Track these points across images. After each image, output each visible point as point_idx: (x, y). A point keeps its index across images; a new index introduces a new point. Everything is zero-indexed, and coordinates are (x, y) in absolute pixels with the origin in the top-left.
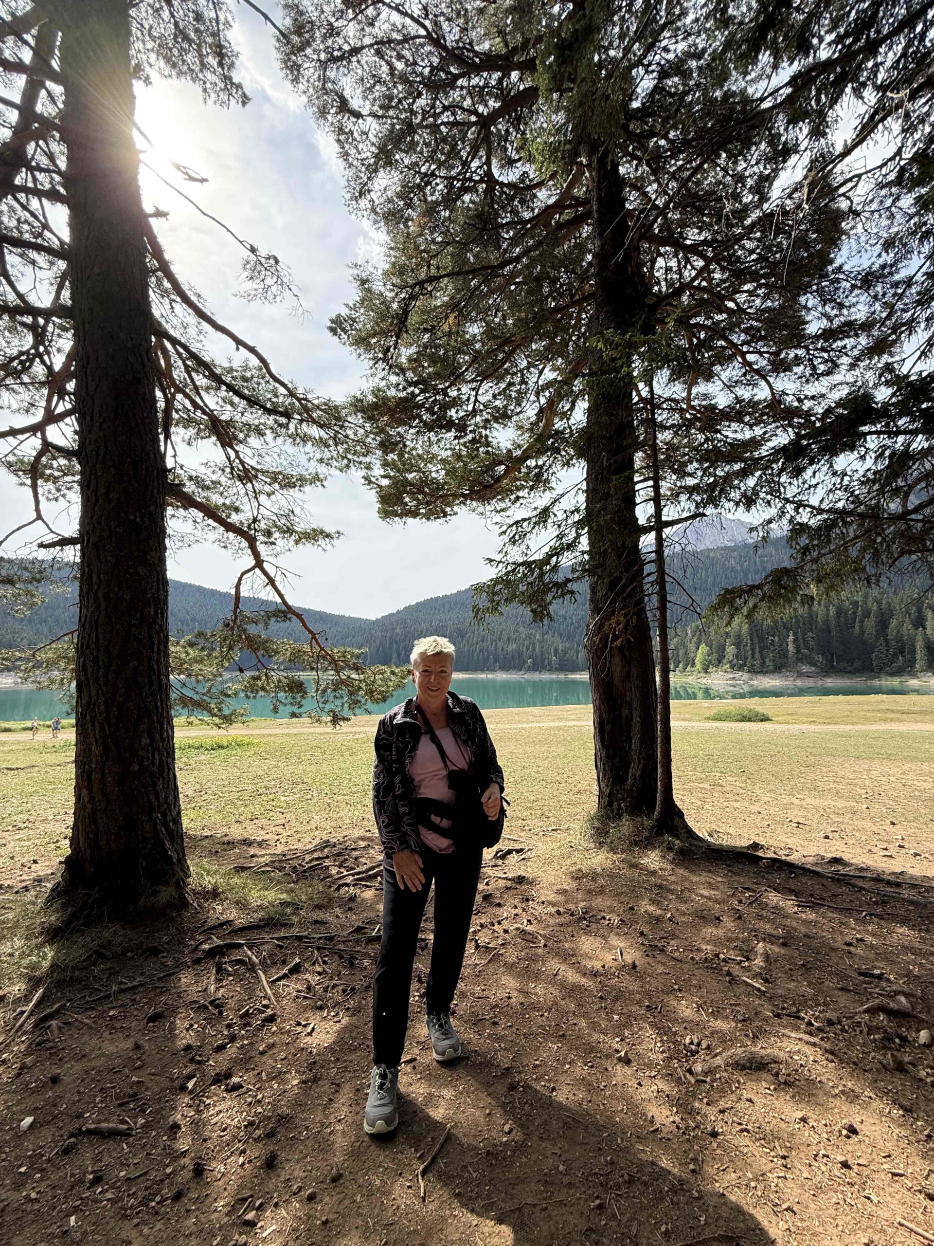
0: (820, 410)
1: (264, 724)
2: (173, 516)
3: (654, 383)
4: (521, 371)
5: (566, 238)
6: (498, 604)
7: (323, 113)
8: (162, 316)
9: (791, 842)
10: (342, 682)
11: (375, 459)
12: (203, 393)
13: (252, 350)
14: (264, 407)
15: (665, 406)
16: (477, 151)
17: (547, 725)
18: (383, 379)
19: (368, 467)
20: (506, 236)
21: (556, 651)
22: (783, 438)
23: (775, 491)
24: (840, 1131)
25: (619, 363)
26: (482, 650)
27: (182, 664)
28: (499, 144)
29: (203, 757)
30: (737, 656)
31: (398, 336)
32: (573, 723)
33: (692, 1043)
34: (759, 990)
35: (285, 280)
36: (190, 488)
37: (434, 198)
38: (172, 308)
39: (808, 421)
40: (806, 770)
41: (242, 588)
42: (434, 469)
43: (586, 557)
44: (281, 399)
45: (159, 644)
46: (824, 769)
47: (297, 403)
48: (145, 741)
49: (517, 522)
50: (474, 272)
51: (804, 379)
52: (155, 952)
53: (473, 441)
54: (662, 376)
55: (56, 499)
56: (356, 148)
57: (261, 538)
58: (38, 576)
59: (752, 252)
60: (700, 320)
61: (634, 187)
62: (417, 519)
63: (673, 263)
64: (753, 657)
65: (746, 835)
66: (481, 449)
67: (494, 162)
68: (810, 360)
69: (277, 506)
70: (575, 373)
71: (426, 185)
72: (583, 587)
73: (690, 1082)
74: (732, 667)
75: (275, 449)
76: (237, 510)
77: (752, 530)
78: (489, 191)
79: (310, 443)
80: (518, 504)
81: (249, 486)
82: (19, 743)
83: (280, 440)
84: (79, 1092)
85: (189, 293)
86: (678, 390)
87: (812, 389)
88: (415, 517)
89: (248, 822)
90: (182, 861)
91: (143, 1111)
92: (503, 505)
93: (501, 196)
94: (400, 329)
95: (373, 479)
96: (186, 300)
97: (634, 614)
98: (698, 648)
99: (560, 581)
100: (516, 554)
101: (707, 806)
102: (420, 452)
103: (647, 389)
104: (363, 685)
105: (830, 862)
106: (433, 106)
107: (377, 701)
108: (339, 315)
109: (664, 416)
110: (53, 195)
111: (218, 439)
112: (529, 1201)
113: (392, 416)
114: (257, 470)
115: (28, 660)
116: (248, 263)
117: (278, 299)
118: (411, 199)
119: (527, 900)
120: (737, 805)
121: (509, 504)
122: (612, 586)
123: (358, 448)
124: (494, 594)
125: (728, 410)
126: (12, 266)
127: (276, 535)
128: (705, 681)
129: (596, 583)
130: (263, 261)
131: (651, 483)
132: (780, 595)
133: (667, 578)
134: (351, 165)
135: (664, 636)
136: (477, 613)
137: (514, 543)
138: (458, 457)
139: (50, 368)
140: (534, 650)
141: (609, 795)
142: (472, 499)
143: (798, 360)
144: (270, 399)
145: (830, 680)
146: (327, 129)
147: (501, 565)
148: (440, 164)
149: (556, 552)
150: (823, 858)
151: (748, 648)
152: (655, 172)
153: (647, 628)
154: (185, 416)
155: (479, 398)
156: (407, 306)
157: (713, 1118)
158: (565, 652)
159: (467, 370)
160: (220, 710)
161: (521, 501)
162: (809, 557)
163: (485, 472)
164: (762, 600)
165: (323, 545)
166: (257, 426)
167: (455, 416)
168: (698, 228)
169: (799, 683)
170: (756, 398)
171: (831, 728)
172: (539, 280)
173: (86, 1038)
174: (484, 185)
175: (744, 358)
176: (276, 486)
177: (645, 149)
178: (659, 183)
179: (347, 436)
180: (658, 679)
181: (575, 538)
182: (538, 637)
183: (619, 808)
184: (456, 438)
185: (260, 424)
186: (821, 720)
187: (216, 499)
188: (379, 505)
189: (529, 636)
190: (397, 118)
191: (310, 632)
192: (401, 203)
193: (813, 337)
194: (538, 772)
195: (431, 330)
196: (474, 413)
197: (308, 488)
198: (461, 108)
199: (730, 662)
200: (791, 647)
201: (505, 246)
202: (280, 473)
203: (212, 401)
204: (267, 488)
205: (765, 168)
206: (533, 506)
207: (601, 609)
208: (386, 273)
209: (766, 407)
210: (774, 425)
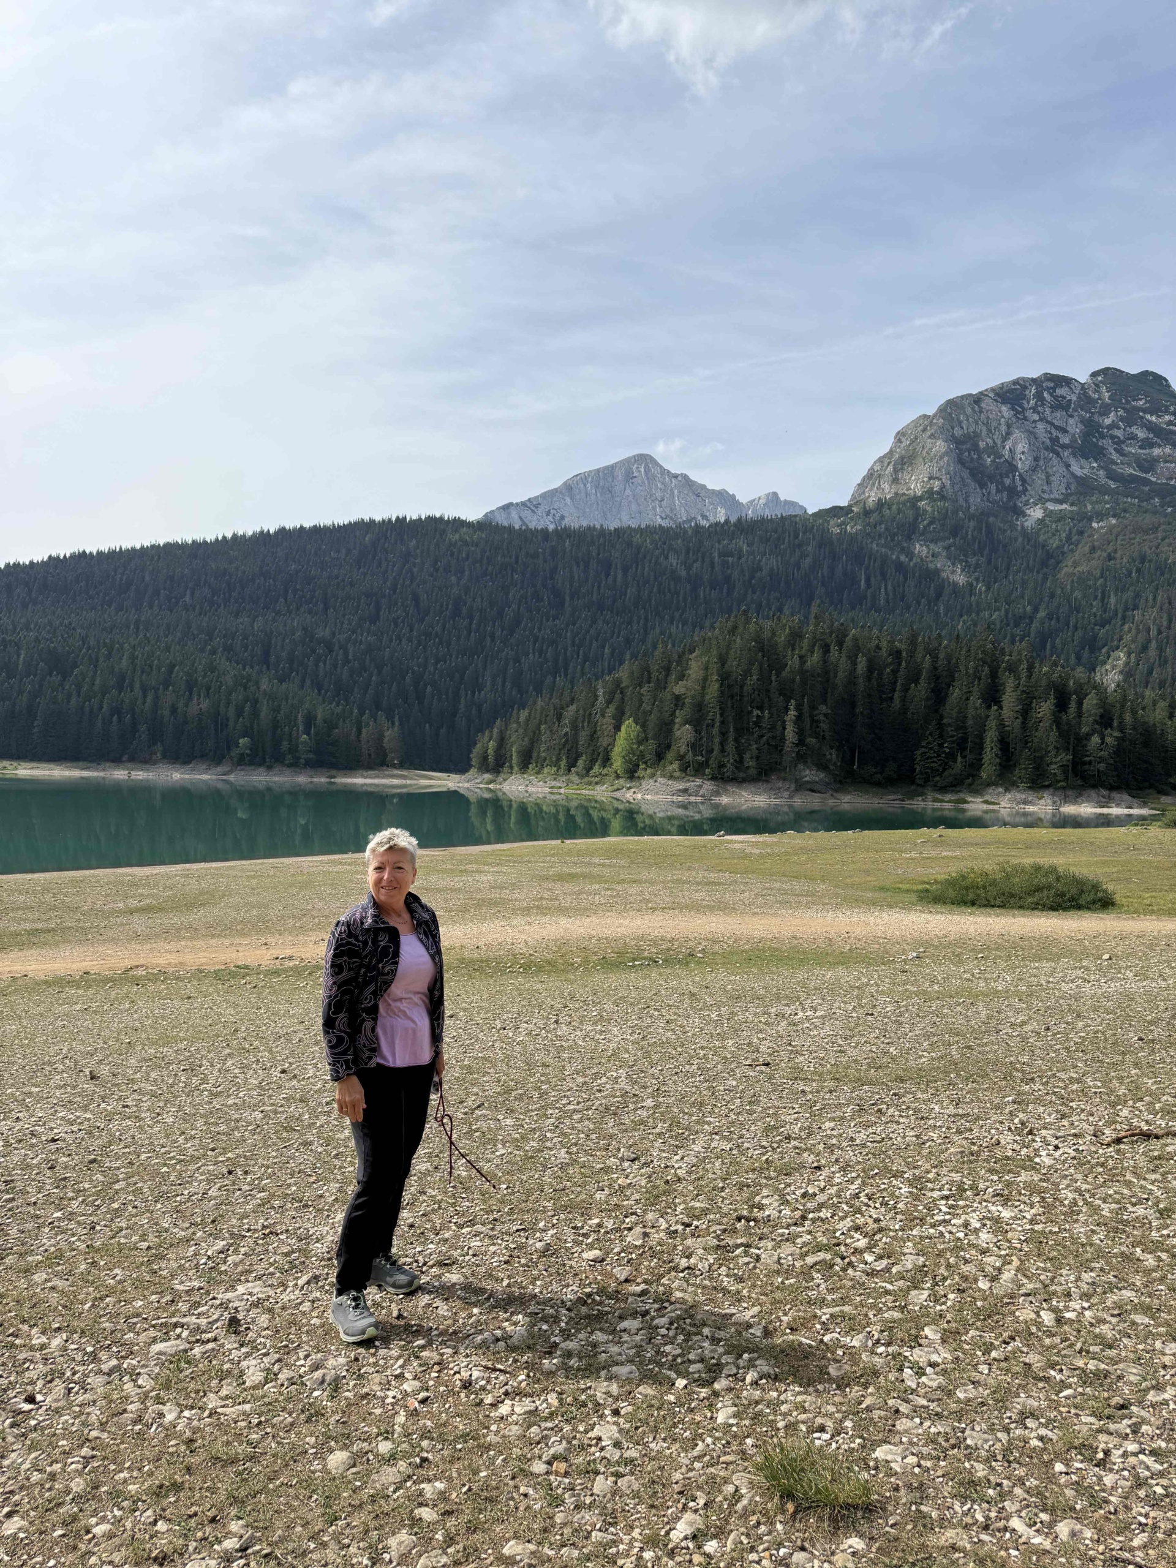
64: (723, 750)
74: (684, 769)
98: (617, 728)
128: (627, 795)
140: (255, 714)
145: (847, 798)
151: (715, 731)
169: (797, 802)
199: (680, 758)
200: (790, 732)
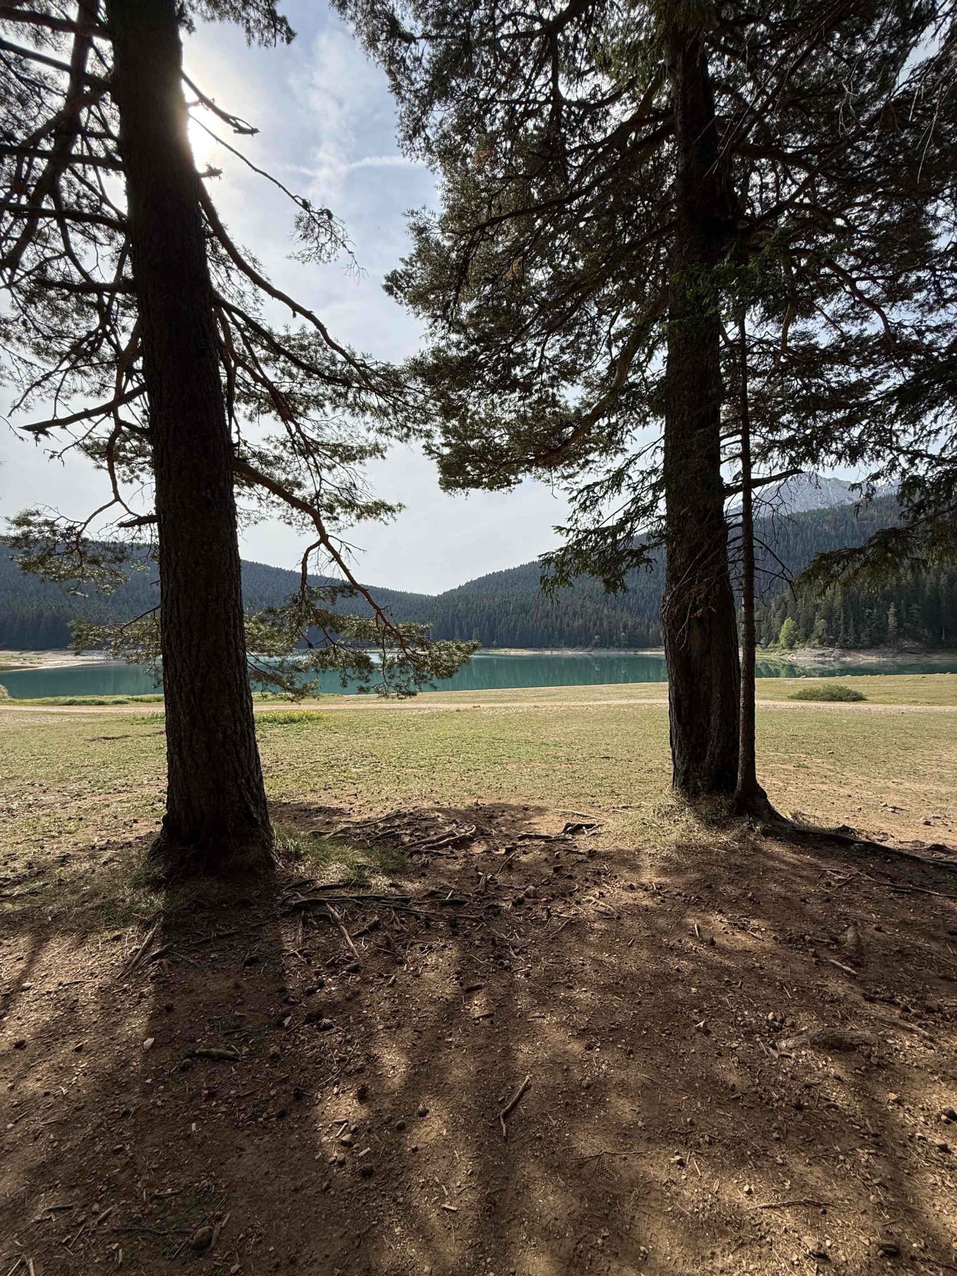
0: (944, 344)
1: (332, 699)
2: (239, 494)
3: (746, 321)
4: (592, 319)
5: (644, 160)
6: (567, 575)
7: (372, 41)
8: (219, 285)
9: (885, 827)
10: (408, 657)
11: (435, 427)
12: (262, 365)
13: (309, 315)
14: (321, 375)
15: (755, 350)
16: (541, 68)
17: (615, 702)
18: (443, 338)
19: (429, 435)
20: (574, 164)
21: (625, 626)
22: (896, 379)
23: (886, 441)
24: (939, 1116)
25: (706, 301)
26: (546, 627)
27: (254, 640)
28: (566, 54)
29: (277, 730)
30: (828, 630)
31: (458, 290)
32: (643, 701)
33: (775, 1019)
34: (849, 973)
35: (339, 236)
36: (254, 463)
37: (494, 128)
38: (229, 275)
39: (929, 357)
40: (904, 752)
41: (309, 564)
42: (498, 434)
43: (664, 522)
44: (339, 366)
45: (235, 619)
46: (926, 752)
47: (355, 370)
48: (227, 711)
49: (588, 488)
50: (539, 209)
51: (926, 307)
52: (246, 904)
53: (540, 401)
54: (755, 313)
55: (131, 481)
56: (409, 78)
57: (324, 514)
58: (120, 556)
59: (867, 155)
60: (801, 244)
61: (725, 89)
62: (480, 490)
63: (770, 179)
64: (846, 632)
65: (835, 819)
66: (548, 410)
67: (562, 77)
68: (936, 283)
69: (338, 480)
70: (653, 316)
71: (485, 114)
72: (660, 555)
73: (773, 1056)
74: (821, 643)
75: (335, 421)
76: (299, 485)
77: (854, 486)
78: (556, 111)
79: (369, 413)
80: (587, 469)
81: (311, 460)
82: (111, 715)
83: (339, 410)
84: (190, 1021)
85: (244, 258)
86: (771, 331)
87: (935, 319)
88: (477, 487)
89: (322, 791)
90: (266, 822)
91: (246, 1041)
92: (571, 471)
93: (569, 117)
94: (460, 282)
95: (434, 448)
96: (242, 266)
97: (717, 582)
98: (782, 623)
99: (634, 548)
100: (586, 521)
101: (790, 788)
102: (483, 416)
103: (737, 330)
104: (429, 660)
105: (930, 849)
106: (492, 18)
107: (442, 676)
108: (395, 272)
109: (754, 362)
110: (108, 163)
111: (279, 413)
112: (608, 1150)
113: (453, 378)
114: (318, 443)
115: (116, 636)
116: (301, 220)
117: (333, 257)
118: (469, 132)
119: (599, 874)
120: (825, 787)
121: (577, 469)
122: (692, 552)
123: (418, 415)
124: (563, 564)
125: (830, 349)
126: (75, 244)
127: (339, 510)
128: (789, 658)
129: (674, 549)
130: (316, 216)
131: (739, 437)
132: (886, 559)
133: (755, 543)
134: (403, 99)
135: (749, 606)
136: (545, 585)
137: (585, 510)
138: (523, 418)
139: (117, 347)
140: (601, 625)
141: (686, 773)
142: (537, 466)
143: (920, 285)
144: (328, 368)
145: (937, 657)
146: (377, 60)
147: (571, 533)
148: (501, 87)
149: (630, 517)
150: (922, 844)
151: (841, 622)
152: (752, 67)
153: (731, 598)
154: (245, 390)
155: (546, 354)
156: (467, 254)
157: (798, 1092)
158: (635, 627)
159: (531, 323)
160: (292, 684)
161: (591, 465)
162: (923, 516)
163: (552, 435)
164: (864, 565)
165: (385, 519)
166: (316, 397)
167: (519, 374)
168: (800, 132)
169: (899, 660)
170: (866, 334)
171: (936, 708)
172: (611, 213)
173: (191, 976)
174: (550, 106)
175: (853, 285)
176: (337, 459)
177: (739, 39)
178: (756, 81)
179: (406, 403)
180: (741, 654)
181: (652, 502)
182: (605, 612)
183: (696, 786)
184: (520, 398)
185: (320, 394)
186: (925, 700)
187: (279, 475)
188: (440, 476)
189: (597, 611)
190: (453, 36)
191: (375, 607)
192: (458, 138)
193: (942, 254)
194: (607, 750)
195: (493, 281)
196: (540, 370)
197: (368, 460)
198: (524, 15)
199: (819, 637)
200: (891, 620)
201: (573, 177)
202: (340, 445)
203: (270, 373)
204: (328, 462)
205: (890, 46)
206: (605, 469)
207: (679, 578)
208: (445, 220)
209: (876, 344)
210: (886, 365)
